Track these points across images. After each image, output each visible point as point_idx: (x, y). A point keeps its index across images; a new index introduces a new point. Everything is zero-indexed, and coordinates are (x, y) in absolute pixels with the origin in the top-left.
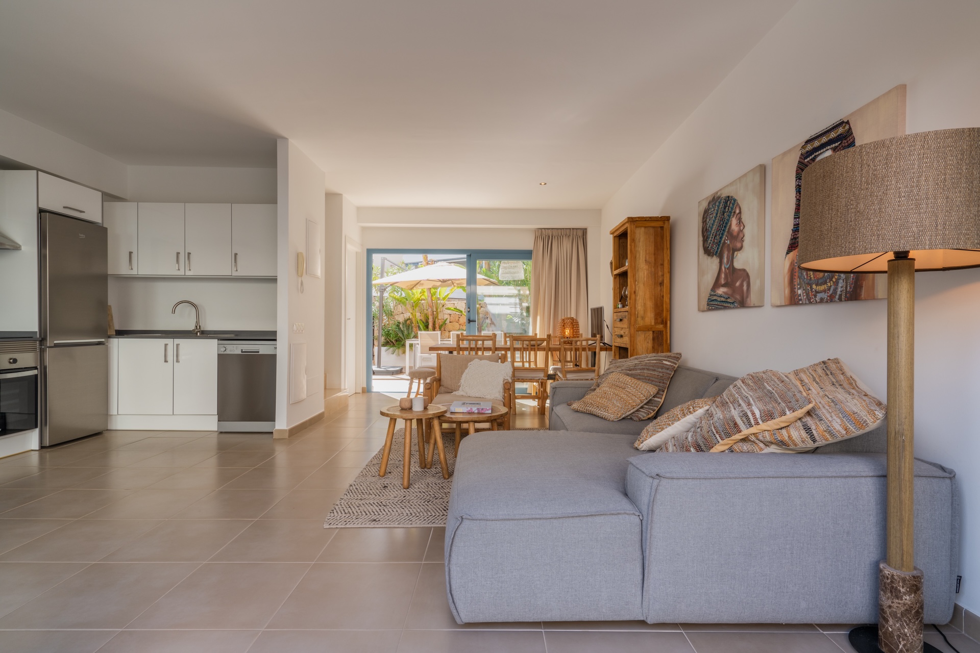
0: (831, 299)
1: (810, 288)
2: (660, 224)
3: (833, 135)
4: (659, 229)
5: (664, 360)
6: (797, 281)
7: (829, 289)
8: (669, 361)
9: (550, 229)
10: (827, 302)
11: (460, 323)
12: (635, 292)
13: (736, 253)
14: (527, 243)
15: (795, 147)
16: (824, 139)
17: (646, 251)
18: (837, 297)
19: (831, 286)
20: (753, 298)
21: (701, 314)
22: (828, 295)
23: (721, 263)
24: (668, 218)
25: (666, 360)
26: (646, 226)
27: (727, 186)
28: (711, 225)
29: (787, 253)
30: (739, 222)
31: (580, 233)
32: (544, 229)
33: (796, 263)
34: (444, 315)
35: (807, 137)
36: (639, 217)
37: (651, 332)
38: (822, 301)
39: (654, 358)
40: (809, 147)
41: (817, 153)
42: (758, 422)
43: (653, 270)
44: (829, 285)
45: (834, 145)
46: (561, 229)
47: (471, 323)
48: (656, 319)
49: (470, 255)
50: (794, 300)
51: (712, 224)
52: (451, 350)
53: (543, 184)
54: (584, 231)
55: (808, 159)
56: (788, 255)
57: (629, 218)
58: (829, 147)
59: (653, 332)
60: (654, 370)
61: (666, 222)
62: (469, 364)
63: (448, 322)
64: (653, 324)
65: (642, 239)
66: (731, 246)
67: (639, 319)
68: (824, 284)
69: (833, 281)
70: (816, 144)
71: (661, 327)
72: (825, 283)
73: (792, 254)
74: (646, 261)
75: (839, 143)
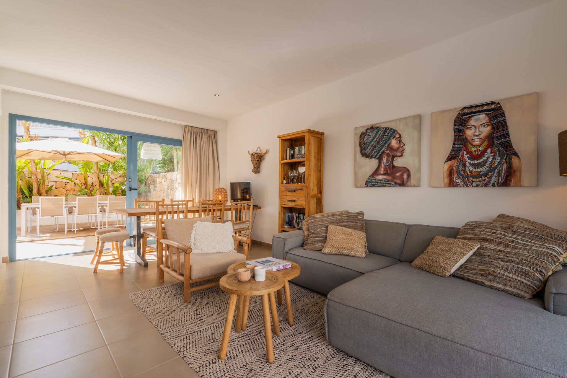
0: (486, 185)
1: (468, 179)
2: (319, 136)
3: (486, 108)
4: (319, 139)
6: (455, 176)
7: (484, 181)
9: (194, 127)
10: (483, 186)
13: (395, 158)
15: (455, 109)
16: (479, 109)
17: (314, 151)
18: (491, 184)
19: (485, 179)
20: (413, 182)
21: (356, 189)
22: (483, 183)
23: (380, 163)
26: (315, 136)
27: (387, 122)
28: (369, 141)
29: (447, 161)
30: (399, 142)
31: (213, 133)
33: (454, 166)
35: (465, 105)
36: (313, 130)
38: (477, 186)
40: (466, 111)
41: (473, 115)
43: (317, 162)
44: (484, 178)
45: (487, 113)
46: (202, 129)
47: (132, 191)
48: (318, 191)
49: (132, 137)
50: (452, 184)
51: (370, 141)
53: (216, 95)
54: (215, 133)
55: (465, 117)
56: (446, 163)
57: (309, 130)
58: (483, 113)
59: (317, 198)
61: (322, 135)
63: (54, 188)
64: (316, 194)
65: (313, 144)
66: (391, 154)
67: (311, 191)
68: (480, 178)
69: (487, 177)
70: (472, 110)
71: (319, 195)
72: (481, 177)
73: (450, 163)
74: (314, 156)
75: (491, 112)
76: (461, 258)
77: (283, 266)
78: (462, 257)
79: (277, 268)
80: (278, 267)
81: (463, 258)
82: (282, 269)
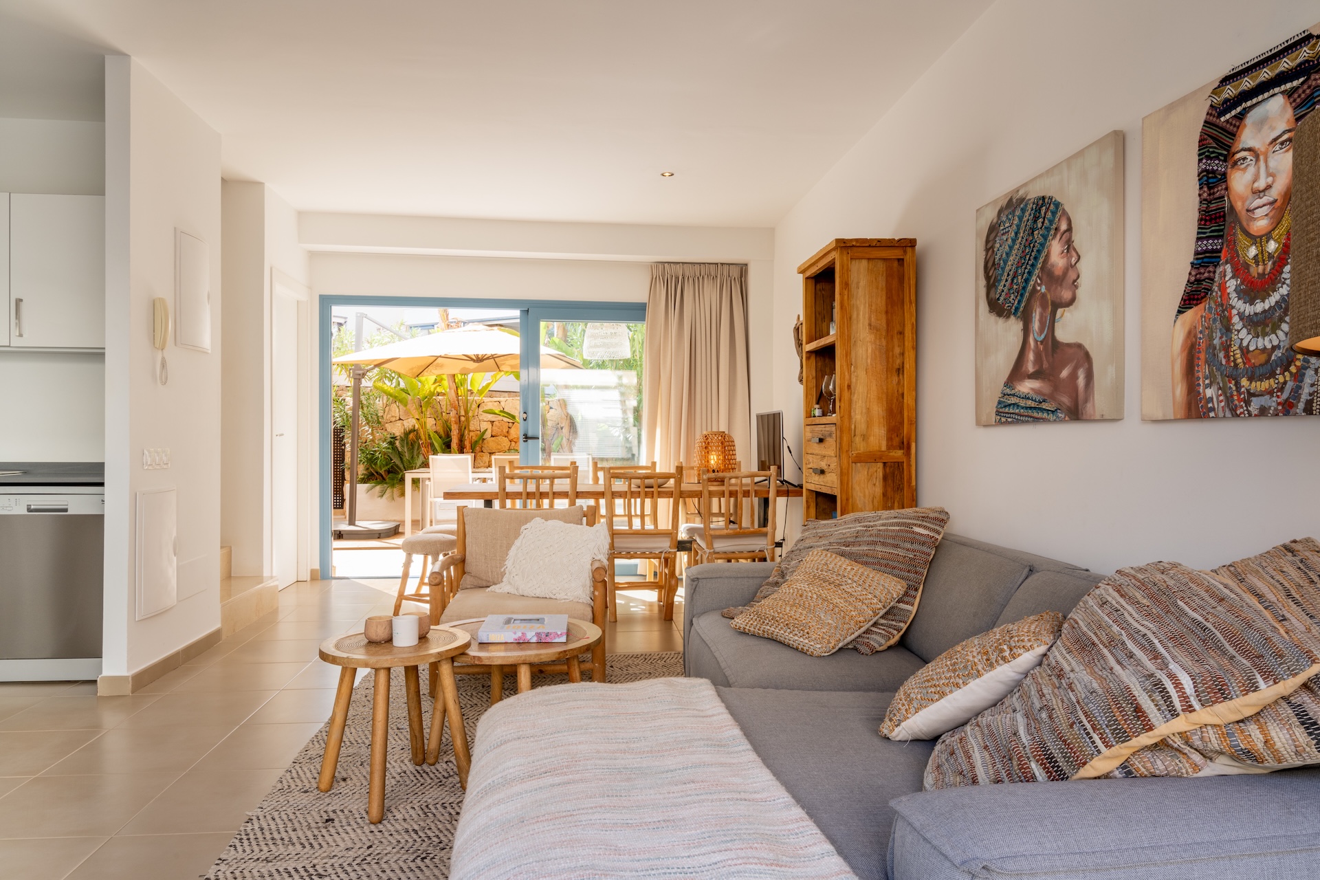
0: (1287, 408)
1: (1236, 385)
2: (896, 253)
3: (1286, 64)
4: (896, 264)
5: (915, 525)
6: (1202, 370)
7: (1281, 389)
8: (925, 527)
9: (679, 263)
10: (1277, 415)
11: (511, 438)
12: (849, 387)
13: (1060, 311)
14: (635, 290)
15: (1194, 93)
16: (1266, 74)
17: (870, 306)
18: (1301, 405)
19: (1285, 383)
20: (1100, 401)
21: (982, 431)
22: (1279, 400)
23: (1026, 331)
24: (912, 243)
25: (920, 526)
26: (872, 257)
27: (1040, 176)
28: (1004, 256)
29: (1180, 312)
30: (1068, 249)
31: (735, 273)
32: (668, 263)
33: (1201, 332)
34: (481, 423)
35: (1226, 71)
36: (857, 240)
37: (881, 465)
38: (1263, 412)
39: (895, 520)
40: (1230, 91)
41: (1249, 103)
42: (1191, 706)
44: (1281, 379)
45: (1289, 85)
46: (700, 264)
47: (529, 441)
48: (889, 439)
49: (528, 310)
50: (1195, 409)
51: (1007, 254)
52: (489, 498)
53: (667, 174)
54: (743, 269)
55: (1228, 116)
56: (1181, 317)
57: (838, 241)
58: (1277, 90)
59: (885, 463)
60: (897, 546)
61: (909, 250)
62: (523, 528)
63: (488, 435)
64: (884, 448)
65: (863, 283)
66: (1049, 297)
67: (858, 439)
68: (1268, 378)
69: (1291, 373)
70: (1247, 83)
71: (898, 454)
72: (1272, 375)
73: (1190, 314)
74: (870, 325)
75: (1301, 80)
76: (958, 686)
77: (538, 634)
78: (961, 682)
79: (516, 636)
80: (519, 634)
81: (965, 684)
82: (534, 640)
